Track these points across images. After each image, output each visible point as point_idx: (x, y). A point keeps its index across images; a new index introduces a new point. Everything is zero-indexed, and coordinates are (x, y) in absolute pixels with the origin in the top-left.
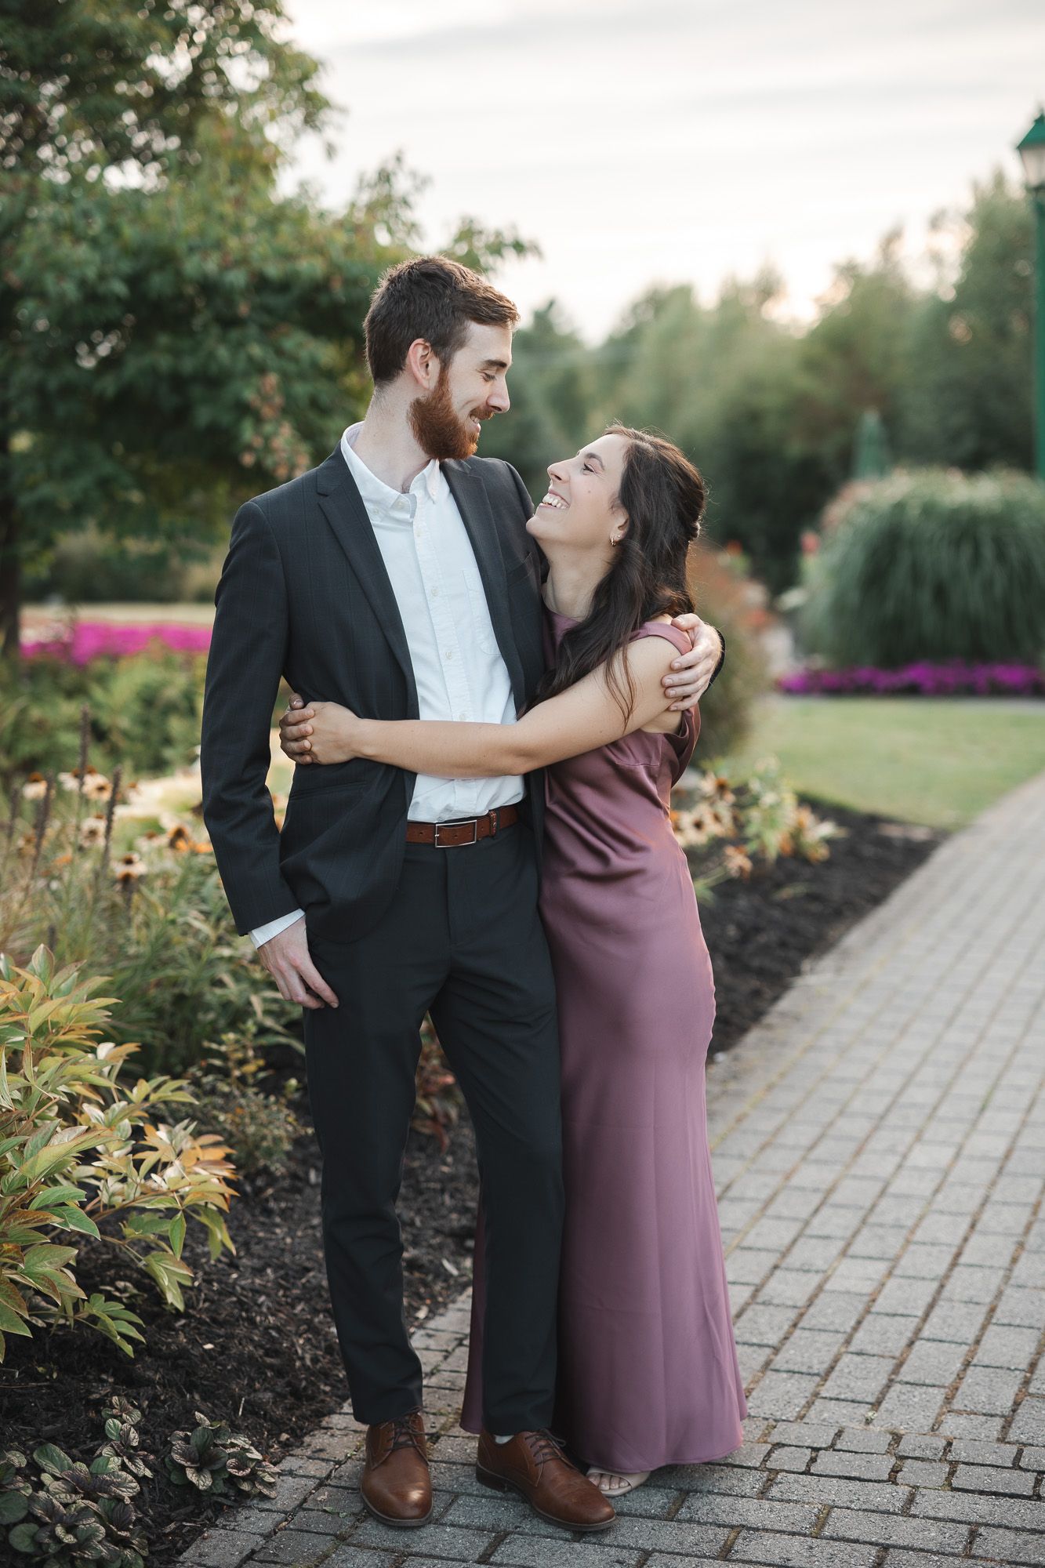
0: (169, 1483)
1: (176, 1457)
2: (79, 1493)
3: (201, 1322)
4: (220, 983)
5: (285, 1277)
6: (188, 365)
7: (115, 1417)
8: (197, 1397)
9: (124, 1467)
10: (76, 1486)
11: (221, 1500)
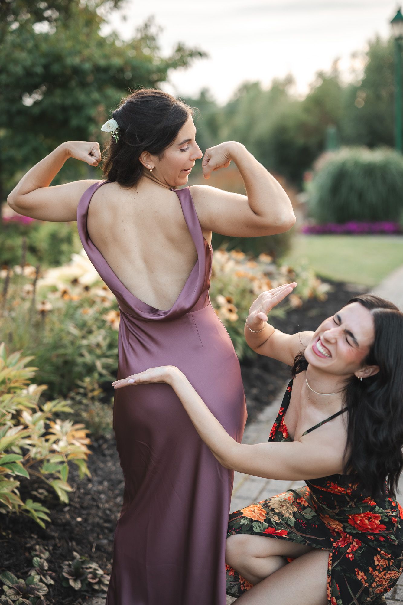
0: (62, 586)
1: (65, 574)
2: (20, 594)
3: (76, 508)
4: (82, 355)
5: (112, 485)
6: (68, 102)
7: (37, 556)
8: (74, 543)
9: (41, 580)
10: (19, 591)
11: (85, 593)
